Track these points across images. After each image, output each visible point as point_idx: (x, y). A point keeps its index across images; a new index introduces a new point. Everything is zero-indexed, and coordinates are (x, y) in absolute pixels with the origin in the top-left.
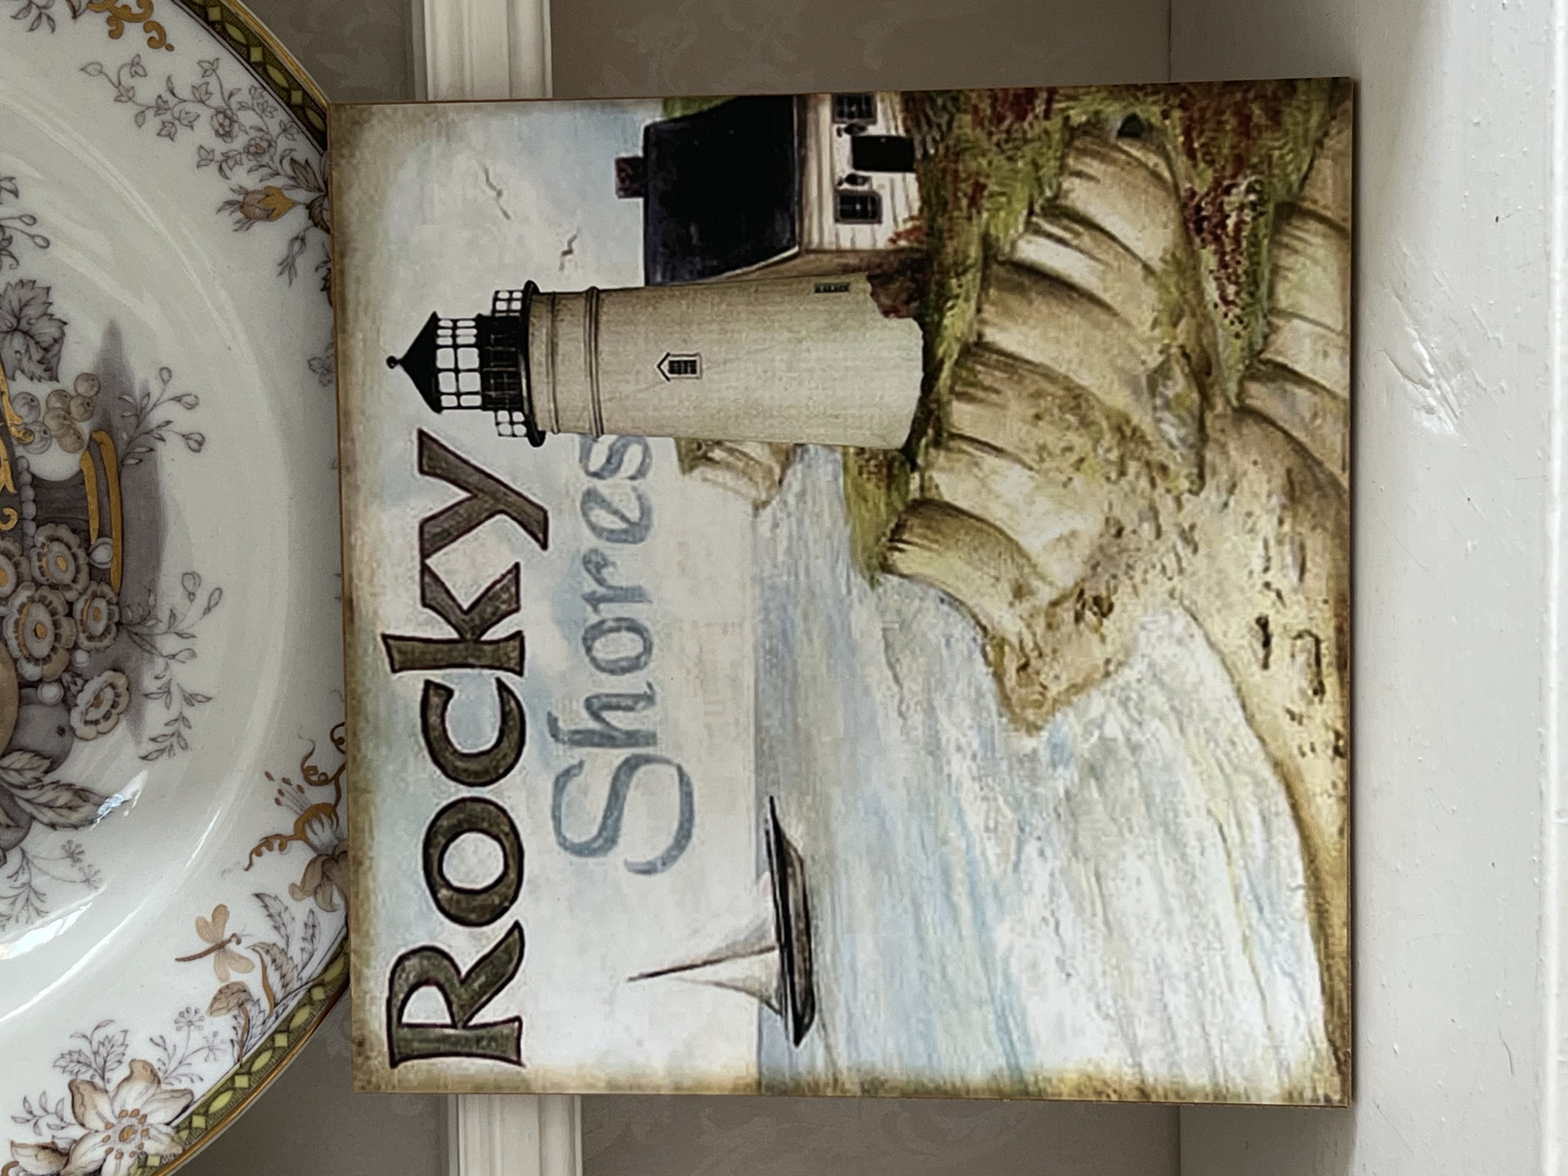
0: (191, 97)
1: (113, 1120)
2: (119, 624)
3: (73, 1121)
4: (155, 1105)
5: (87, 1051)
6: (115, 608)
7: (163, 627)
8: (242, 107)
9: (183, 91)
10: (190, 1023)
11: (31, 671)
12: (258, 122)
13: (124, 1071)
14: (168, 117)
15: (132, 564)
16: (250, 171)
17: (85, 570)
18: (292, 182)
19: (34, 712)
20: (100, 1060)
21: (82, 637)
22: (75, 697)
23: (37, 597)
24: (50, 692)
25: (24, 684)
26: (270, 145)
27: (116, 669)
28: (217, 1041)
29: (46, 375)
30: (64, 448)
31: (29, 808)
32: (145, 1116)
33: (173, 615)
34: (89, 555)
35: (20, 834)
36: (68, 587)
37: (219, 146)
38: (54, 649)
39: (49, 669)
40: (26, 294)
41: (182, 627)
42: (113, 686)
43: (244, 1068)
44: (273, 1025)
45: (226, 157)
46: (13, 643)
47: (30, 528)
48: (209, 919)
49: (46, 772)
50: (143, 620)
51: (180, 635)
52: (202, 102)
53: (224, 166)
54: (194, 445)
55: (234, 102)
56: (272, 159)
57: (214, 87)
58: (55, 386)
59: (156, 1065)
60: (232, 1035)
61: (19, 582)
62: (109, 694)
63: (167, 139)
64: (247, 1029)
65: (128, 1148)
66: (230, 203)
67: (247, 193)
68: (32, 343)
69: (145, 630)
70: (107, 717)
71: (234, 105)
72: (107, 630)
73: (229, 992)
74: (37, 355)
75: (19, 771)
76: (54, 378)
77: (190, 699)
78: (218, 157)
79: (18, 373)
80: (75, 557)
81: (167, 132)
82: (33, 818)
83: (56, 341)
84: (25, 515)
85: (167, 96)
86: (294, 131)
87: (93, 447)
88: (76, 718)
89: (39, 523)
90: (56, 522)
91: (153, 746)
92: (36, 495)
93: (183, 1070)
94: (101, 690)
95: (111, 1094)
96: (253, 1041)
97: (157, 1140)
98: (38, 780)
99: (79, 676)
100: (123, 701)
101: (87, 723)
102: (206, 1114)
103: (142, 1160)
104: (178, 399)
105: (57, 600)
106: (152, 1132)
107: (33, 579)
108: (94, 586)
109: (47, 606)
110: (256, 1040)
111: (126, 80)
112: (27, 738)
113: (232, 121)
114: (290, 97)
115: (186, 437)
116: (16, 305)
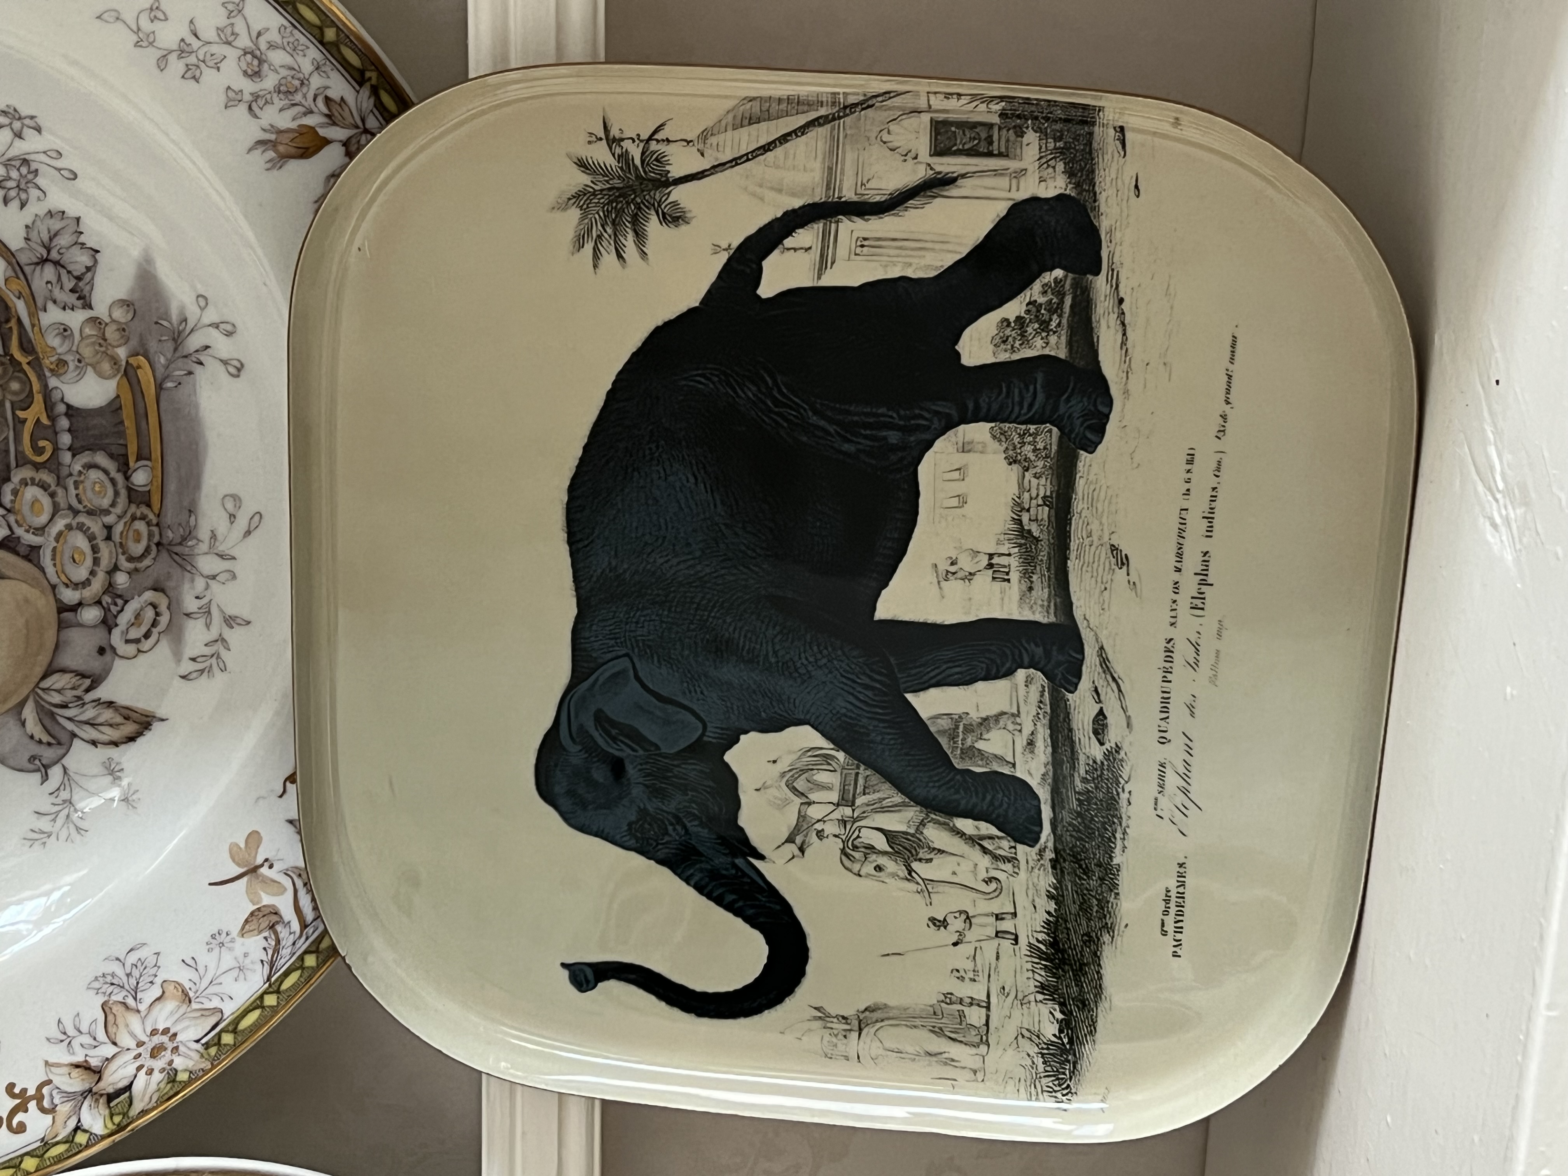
0: (217, 39)
1: (144, 1038)
2: (158, 544)
3: (107, 1040)
4: (186, 1023)
5: (120, 972)
6: (155, 529)
7: (204, 547)
8: (272, 46)
9: (208, 33)
10: (222, 944)
11: (70, 596)
12: (288, 60)
13: (156, 992)
14: (192, 59)
15: (172, 487)
16: (281, 110)
17: (123, 493)
18: (325, 120)
19: (73, 635)
20: (133, 982)
21: (122, 559)
22: (116, 617)
23: (74, 524)
24: (91, 615)
25: (63, 608)
26: (302, 84)
27: (157, 588)
28: (248, 961)
29: (79, 303)
30: (101, 375)
31: (70, 726)
32: (175, 1035)
33: (214, 536)
34: (127, 478)
35: (60, 751)
36: (107, 512)
37: (248, 87)
38: (93, 573)
39: (88, 593)
40: (56, 225)
41: (221, 548)
42: (155, 606)
43: (274, 987)
44: (303, 946)
45: (256, 97)
46: (50, 570)
47: (66, 457)
48: (242, 845)
49: (87, 691)
50: (184, 539)
51: (221, 556)
52: (229, 43)
53: (254, 107)
54: (233, 370)
56: (305, 96)
57: (240, 27)
58: (88, 314)
59: (188, 984)
61: (56, 510)
62: (150, 614)
63: (193, 82)
64: (276, 950)
65: (159, 1064)
66: (260, 142)
67: (280, 132)
68: (63, 272)
69: (186, 551)
70: (147, 636)
71: (263, 46)
72: (147, 550)
73: (261, 914)
74: (69, 284)
75: (58, 691)
76: (88, 306)
77: (230, 621)
78: (247, 97)
79: (50, 306)
80: (113, 481)
81: (192, 74)
82: (74, 735)
83: (88, 269)
84: (60, 446)
85: (191, 39)
86: (328, 68)
87: (129, 374)
88: (116, 638)
89: (75, 451)
90: (92, 448)
91: (193, 667)
92: (71, 424)
93: (212, 989)
94: (142, 609)
95: (143, 1014)
96: (283, 961)
97: (187, 1056)
98: (79, 698)
99: (120, 596)
100: (164, 620)
101: (127, 641)
102: (235, 1031)
103: (172, 1076)
104: (216, 326)
105: (95, 526)
106: (182, 1049)
107: (70, 508)
108: (133, 508)
109: (85, 533)
110: (286, 959)
111: (145, 24)
112: (67, 660)
113: (261, 62)
114: (322, 34)
115: (225, 362)
116: (45, 237)
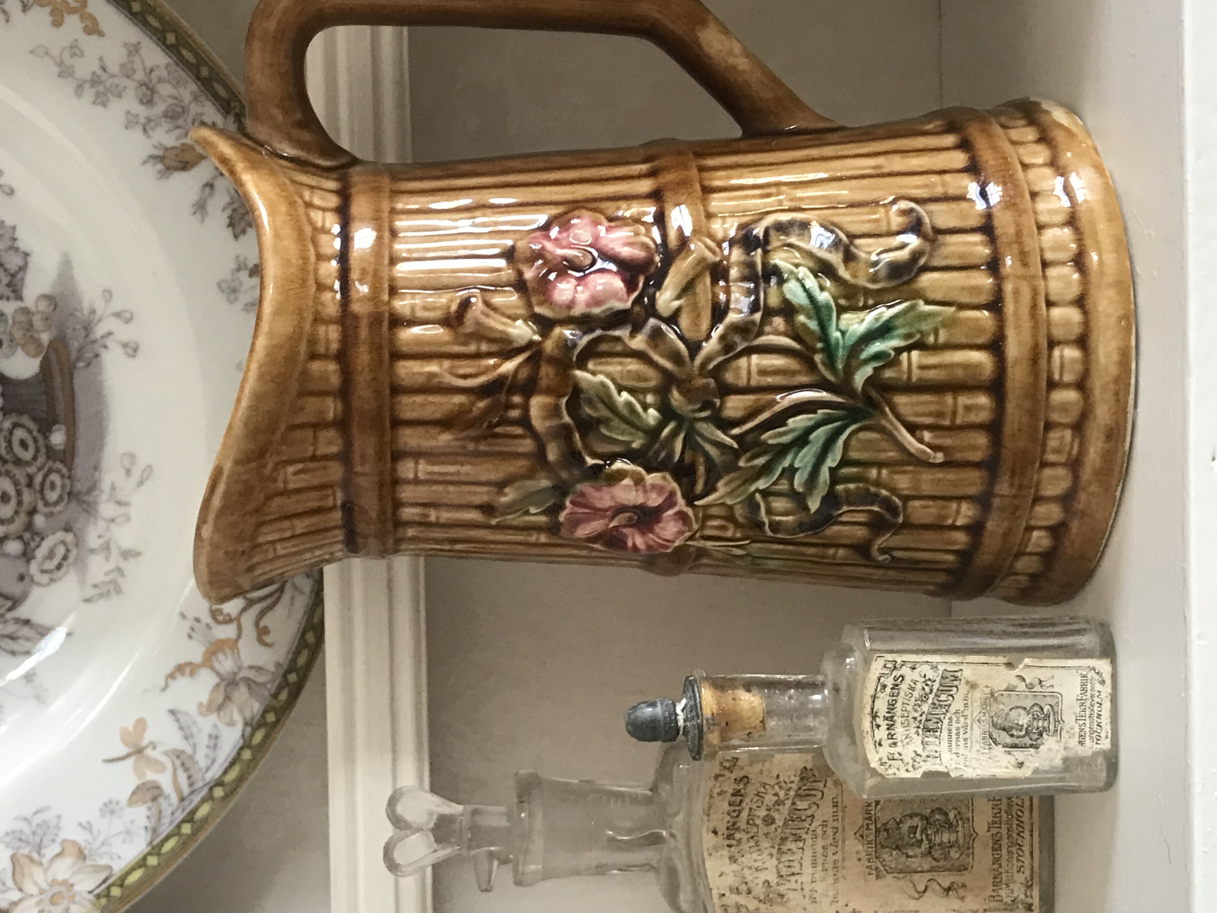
0: (120, 73)
1: (46, 887)
2: (70, 493)
3: (13, 886)
4: (81, 876)
5: (27, 831)
6: (67, 481)
8: (161, 80)
9: (113, 68)
10: (112, 812)
12: (173, 91)
13: (56, 849)
14: (101, 89)
15: (82, 447)
16: (168, 131)
17: (43, 450)
20: (37, 839)
21: (40, 503)
22: (34, 551)
24: (13, 547)
26: (184, 110)
27: (67, 529)
28: (134, 827)
29: (12, 295)
30: (27, 354)
32: (72, 885)
34: (46, 438)
36: (29, 464)
37: (143, 112)
38: (16, 512)
39: (13, 528)
42: (65, 544)
43: (155, 849)
44: (180, 816)
45: (149, 120)
48: (131, 729)
49: (9, 610)
50: (90, 491)
51: (120, 503)
52: (129, 77)
53: (147, 127)
55: (154, 76)
56: (185, 120)
57: (137, 64)
58: (19, 304)
59: (83, 844)
60: (145, 822)
62: (61, 550)
63: (101, 107)
64: (159, 818)
65: (57, 909)
66: (152, 157)
67: (166, 149)
68: (2, 270)
69: (91, 499)
70: (58, 567)
71: (154, 80)
72: (61, 498)
74: (5, 280)
76: (19, 298)
77: (127, 554)
78: (142, 120)
80: (35, 440)
81: (101, 101)
83: (21, 268)
85: (100, 72)
86: (203, 99)
87: (50, 353)
88: (34, 568)
89: (6, 412)
90: (20, 413)
91: (94, 591)
93: (104, 849)
94: (55, 546)
95: (45, 866)
96: (163, 828)
97: (81, 904)
98: (2, 616)
99: (37, 534)
100: (72, 555)
101: (42, 572)
102: (121, 886)
105: (20, 474)
106: (77, 898)
108: (50, 463)
109: (11, 478)
110: (166, 829)
111: (67, 58)
113: (153, 92)
114: (199, 72)
115: (125, 345)
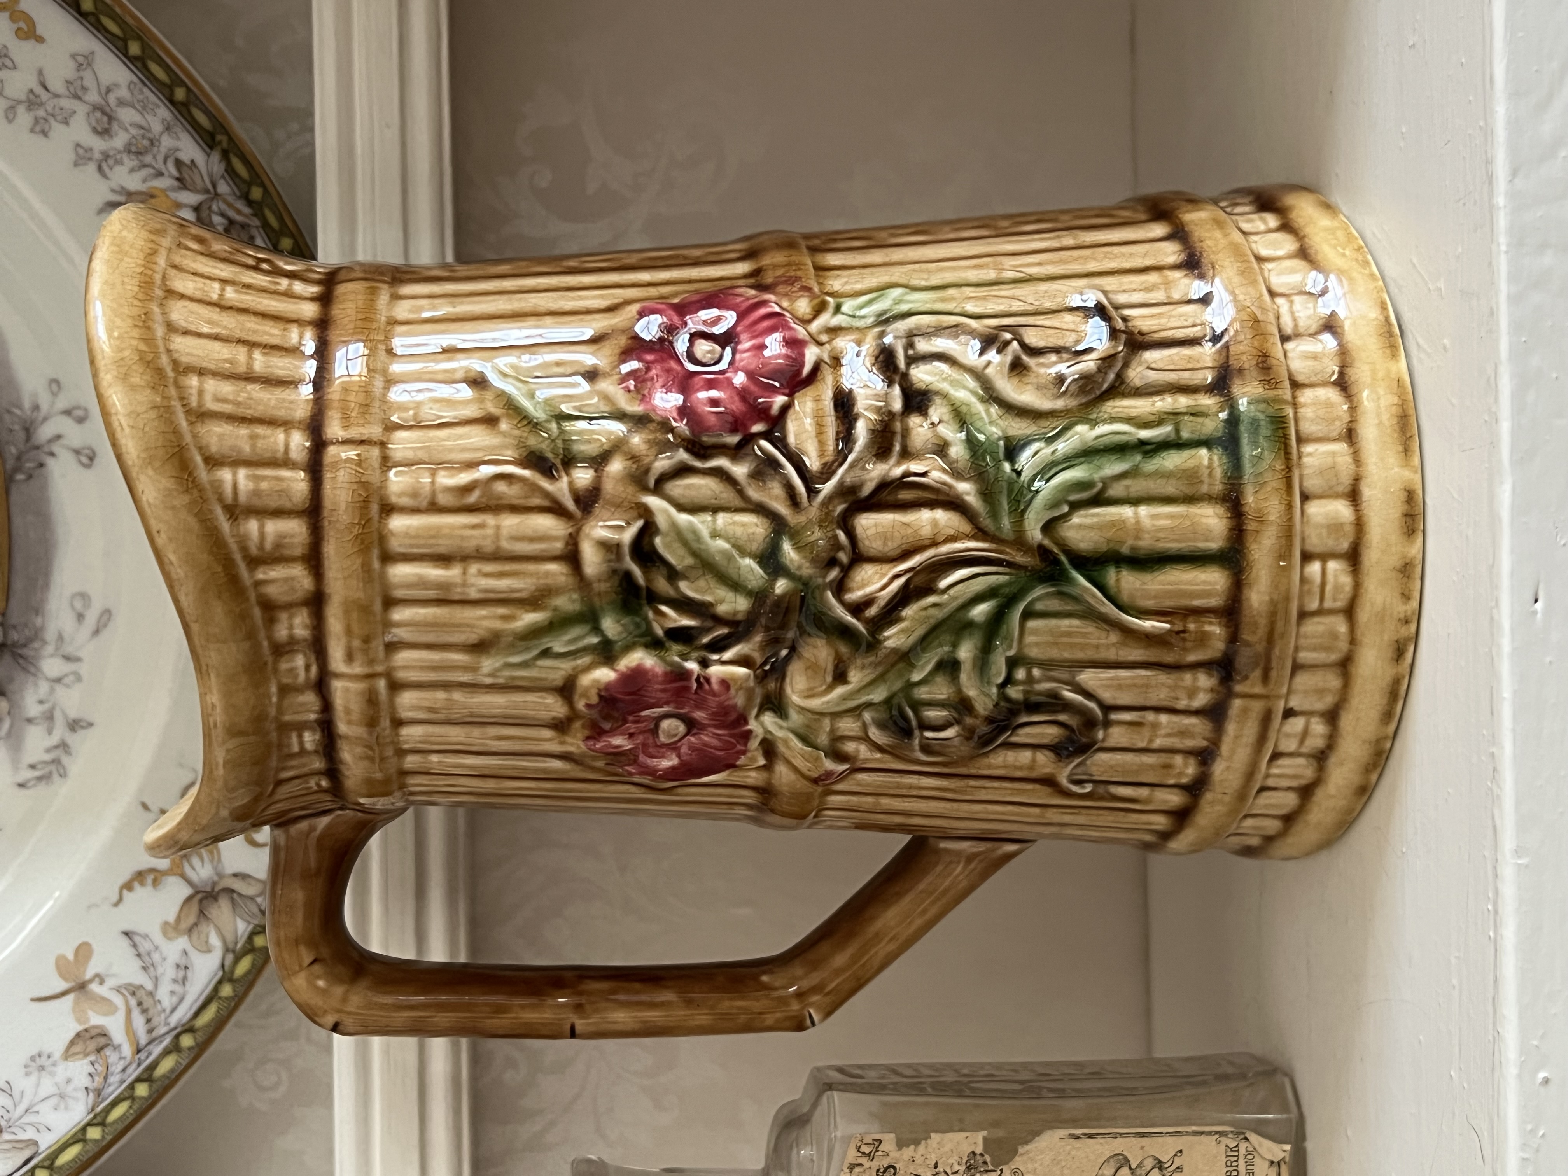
55: (112, 99)
60: (86, 1082)
